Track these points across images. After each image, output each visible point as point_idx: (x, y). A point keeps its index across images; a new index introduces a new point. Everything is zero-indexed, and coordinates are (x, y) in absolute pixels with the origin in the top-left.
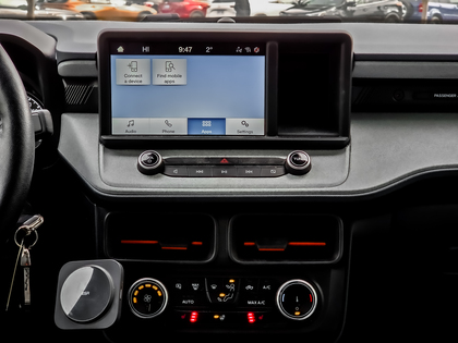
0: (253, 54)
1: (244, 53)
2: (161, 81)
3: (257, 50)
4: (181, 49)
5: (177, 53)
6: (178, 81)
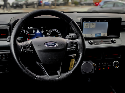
0: (106, 22)
1: (105, 22)
2: (91, 27)
3: (107, 21)
4: (95, 21)
5: (94, 22)
6: (94, 27)
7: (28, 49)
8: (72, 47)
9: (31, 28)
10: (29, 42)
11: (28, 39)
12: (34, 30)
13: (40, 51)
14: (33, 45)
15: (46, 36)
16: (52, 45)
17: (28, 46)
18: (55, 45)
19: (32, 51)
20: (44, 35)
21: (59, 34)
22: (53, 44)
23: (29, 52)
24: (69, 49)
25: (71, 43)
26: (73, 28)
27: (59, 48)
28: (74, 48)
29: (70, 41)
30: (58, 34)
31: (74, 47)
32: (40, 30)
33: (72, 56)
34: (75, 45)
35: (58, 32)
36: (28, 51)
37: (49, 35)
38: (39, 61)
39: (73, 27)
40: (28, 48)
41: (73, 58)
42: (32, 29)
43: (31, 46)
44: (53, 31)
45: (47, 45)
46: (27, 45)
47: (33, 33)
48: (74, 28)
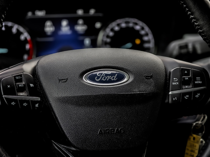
7: (23, 95)
8: (187, 89)
9: (40, 14)
10: (28, 67)
11: (26, 57)
12: (48, 23)
13: (65, 101)
14: (42, 79)
15: (94, 45)
16: (110, 81)
17: (21, 85)
18: (121, 77)
19: (37, 102)
20: (87, 41)
21: (146, 38)
22: (112, 75)
23: (25, 104)
24: (173, 96)
25: (183, 71)
26: (192, 14)
27: (136, 91)
28: (196, 92)
29: (180, 65)
30: (140, 37)
31: (195, 86)
32: (72, 23)
33: (191, 124)
34: (198, 78)
35: (143, 29)
36: (22, 101)
37: (108, 40)
38: (63, 139)
39: (194, 10)
40: (22, 90)
41: (197, 130)
42: (43, 21)
43: (34, 83)
44: (123, 25)
45: (92, 78)
46: (18, 78)
47: (44, 34)
48: (197, 14)
